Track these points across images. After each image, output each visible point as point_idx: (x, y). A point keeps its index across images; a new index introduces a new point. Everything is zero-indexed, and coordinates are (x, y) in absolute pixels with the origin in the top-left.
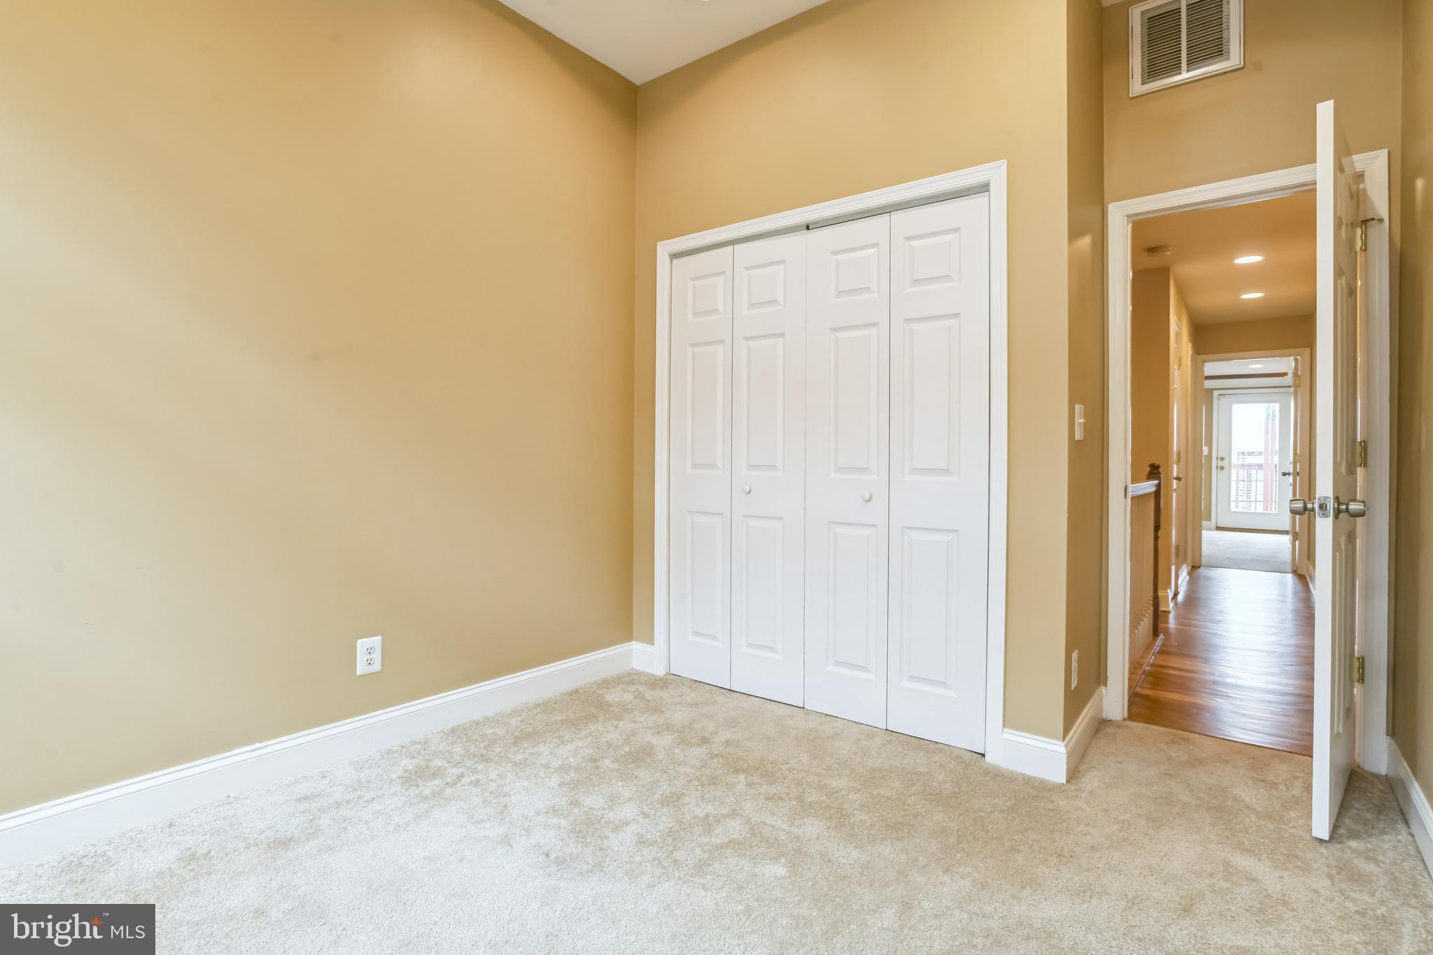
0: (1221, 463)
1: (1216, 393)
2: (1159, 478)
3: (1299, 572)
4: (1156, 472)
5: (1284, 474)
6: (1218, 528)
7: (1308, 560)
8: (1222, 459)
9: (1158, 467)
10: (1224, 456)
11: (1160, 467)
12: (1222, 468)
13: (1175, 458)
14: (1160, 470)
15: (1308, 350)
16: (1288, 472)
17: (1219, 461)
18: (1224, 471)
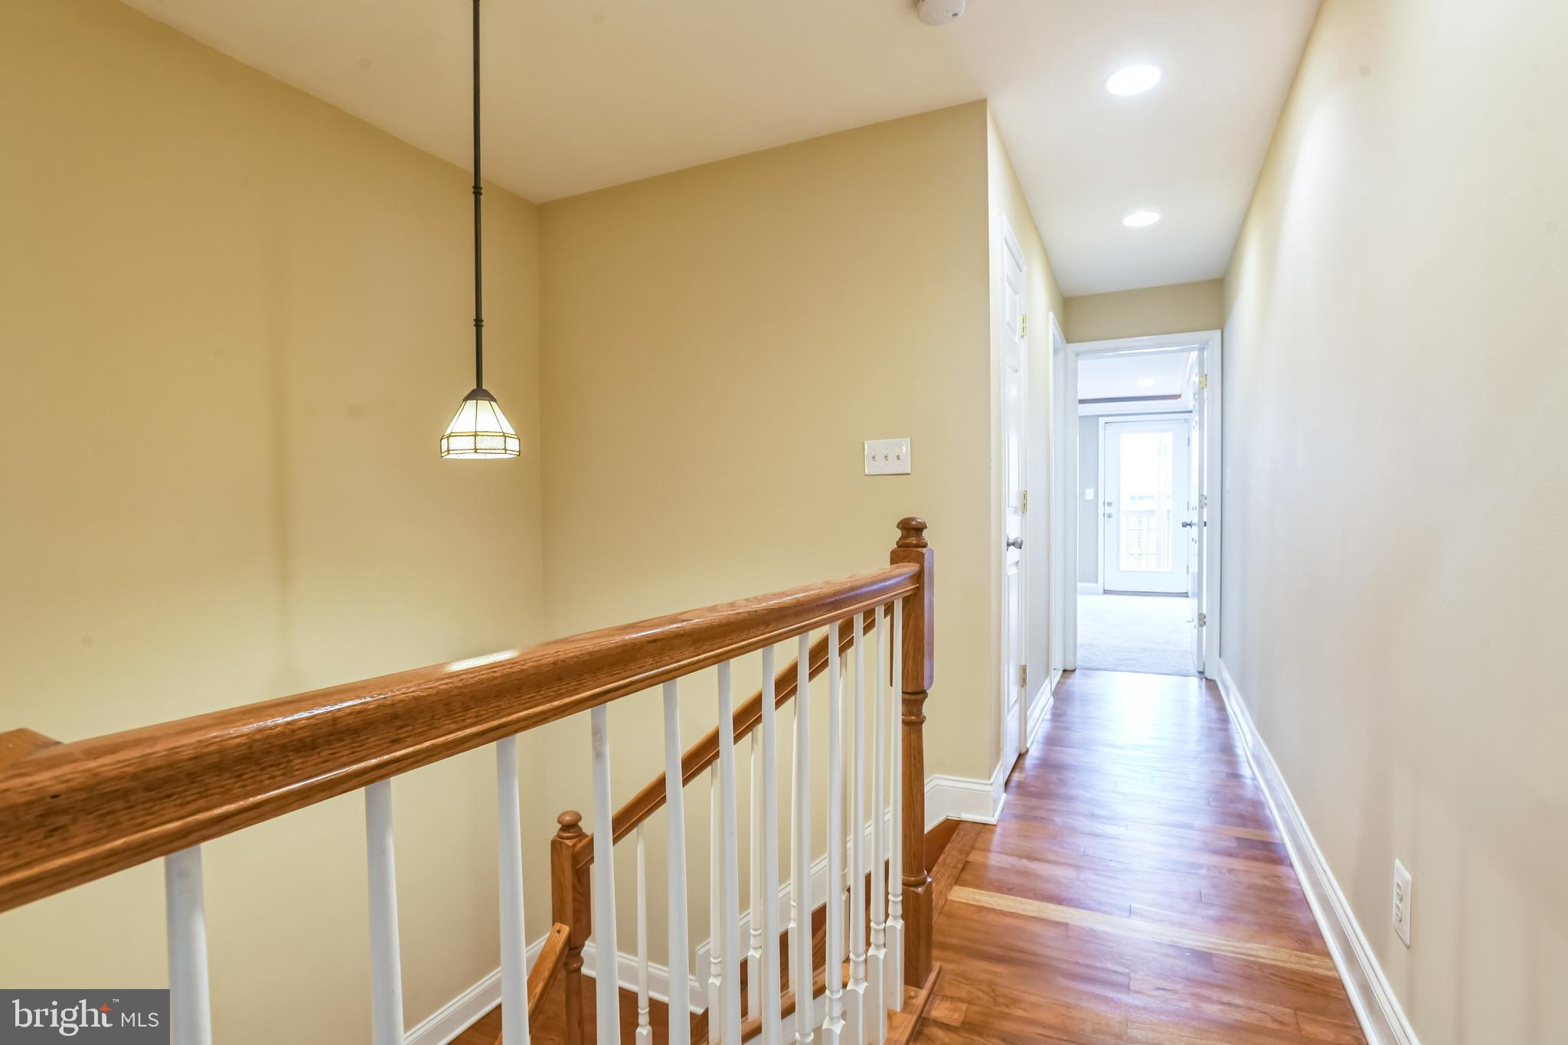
0: (1108, 510)
1: (1102, 420)
2: (920, 559)
3: (1208, 675)
4: (913, 540)
5: (1185, 525)
6: (1106, 592)
7: (1220, 656)
8: (1110, 504)
9: (919, 529)
10: (1111, 501)
11: (926, 527)
12: (1110, 516)
13: (1014, 501)
14: (925, 533)
15: (1218, 332)
16: (1189, 522)
17: (1106, 506)
18: (1112, 519)
